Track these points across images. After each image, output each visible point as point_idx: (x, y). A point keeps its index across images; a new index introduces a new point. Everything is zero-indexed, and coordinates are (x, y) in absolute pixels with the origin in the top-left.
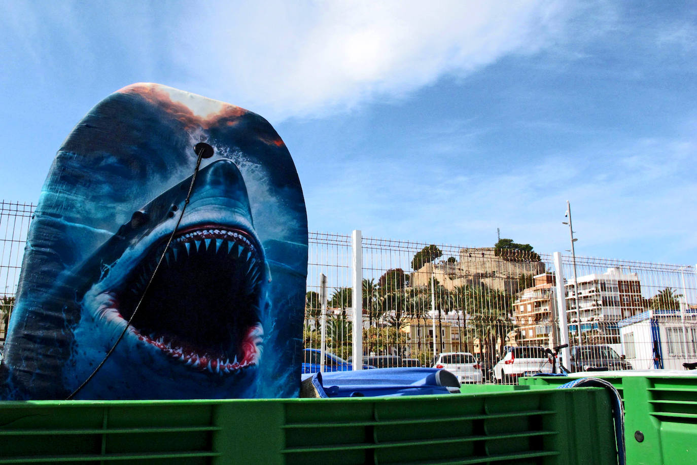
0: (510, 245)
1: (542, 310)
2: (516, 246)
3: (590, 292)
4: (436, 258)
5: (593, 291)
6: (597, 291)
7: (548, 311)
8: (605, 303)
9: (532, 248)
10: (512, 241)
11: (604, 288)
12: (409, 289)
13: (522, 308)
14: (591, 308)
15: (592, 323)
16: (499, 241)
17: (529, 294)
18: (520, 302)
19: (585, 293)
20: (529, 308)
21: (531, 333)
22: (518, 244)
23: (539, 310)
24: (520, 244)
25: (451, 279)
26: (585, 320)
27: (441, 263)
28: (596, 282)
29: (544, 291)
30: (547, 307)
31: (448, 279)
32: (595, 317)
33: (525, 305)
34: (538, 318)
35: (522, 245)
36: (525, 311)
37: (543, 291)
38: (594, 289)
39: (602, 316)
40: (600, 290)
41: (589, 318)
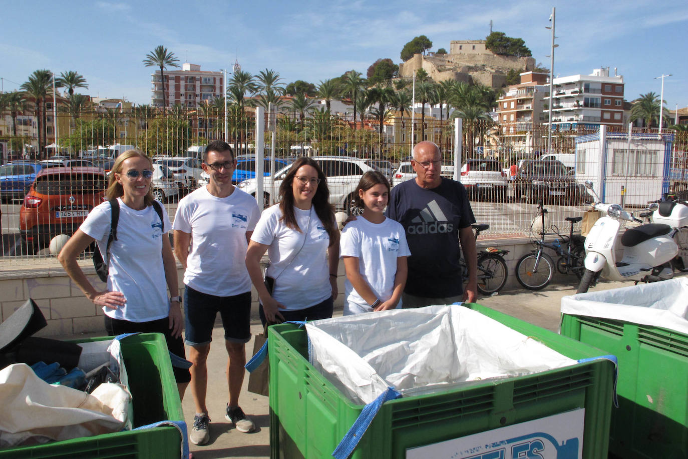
0: (502, 38)
1: (524, 108)
2: (508, 40)
3: (572, 93)
4: (426, 50)
5: (576, 92)
6: (581, 92)
7: (531, 109)
8: (586, 105)
9: (524, 42)
10: (504, 34)
11: (587, 89)
12: (398, 80)
13: (505, 105)
14: (572, 109)
15: (571, 122)
16: (491, 34)
17: (512, 92)
18: (504, 99)
19: (568, 93)
20: (513, 105)
21: (512, 129)
22: (510, 37)
23: (521, 108)
24: (512, 38)
25: (439, 71)
26: (564, 119)
27: (431, 54)
28: (580, 82)
29: (529, 89)
30: (530, 105)
31: (436, 71)
32: (575, 118)
33: (509, 103)
34: (519, 115)
35: (513, 39)
36: (509, 108)
37: (527, 90)
38: (577, 89)
39: (581, 116)
40: (583, 91)
41: (569, 118)
